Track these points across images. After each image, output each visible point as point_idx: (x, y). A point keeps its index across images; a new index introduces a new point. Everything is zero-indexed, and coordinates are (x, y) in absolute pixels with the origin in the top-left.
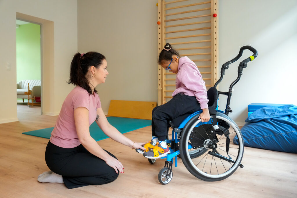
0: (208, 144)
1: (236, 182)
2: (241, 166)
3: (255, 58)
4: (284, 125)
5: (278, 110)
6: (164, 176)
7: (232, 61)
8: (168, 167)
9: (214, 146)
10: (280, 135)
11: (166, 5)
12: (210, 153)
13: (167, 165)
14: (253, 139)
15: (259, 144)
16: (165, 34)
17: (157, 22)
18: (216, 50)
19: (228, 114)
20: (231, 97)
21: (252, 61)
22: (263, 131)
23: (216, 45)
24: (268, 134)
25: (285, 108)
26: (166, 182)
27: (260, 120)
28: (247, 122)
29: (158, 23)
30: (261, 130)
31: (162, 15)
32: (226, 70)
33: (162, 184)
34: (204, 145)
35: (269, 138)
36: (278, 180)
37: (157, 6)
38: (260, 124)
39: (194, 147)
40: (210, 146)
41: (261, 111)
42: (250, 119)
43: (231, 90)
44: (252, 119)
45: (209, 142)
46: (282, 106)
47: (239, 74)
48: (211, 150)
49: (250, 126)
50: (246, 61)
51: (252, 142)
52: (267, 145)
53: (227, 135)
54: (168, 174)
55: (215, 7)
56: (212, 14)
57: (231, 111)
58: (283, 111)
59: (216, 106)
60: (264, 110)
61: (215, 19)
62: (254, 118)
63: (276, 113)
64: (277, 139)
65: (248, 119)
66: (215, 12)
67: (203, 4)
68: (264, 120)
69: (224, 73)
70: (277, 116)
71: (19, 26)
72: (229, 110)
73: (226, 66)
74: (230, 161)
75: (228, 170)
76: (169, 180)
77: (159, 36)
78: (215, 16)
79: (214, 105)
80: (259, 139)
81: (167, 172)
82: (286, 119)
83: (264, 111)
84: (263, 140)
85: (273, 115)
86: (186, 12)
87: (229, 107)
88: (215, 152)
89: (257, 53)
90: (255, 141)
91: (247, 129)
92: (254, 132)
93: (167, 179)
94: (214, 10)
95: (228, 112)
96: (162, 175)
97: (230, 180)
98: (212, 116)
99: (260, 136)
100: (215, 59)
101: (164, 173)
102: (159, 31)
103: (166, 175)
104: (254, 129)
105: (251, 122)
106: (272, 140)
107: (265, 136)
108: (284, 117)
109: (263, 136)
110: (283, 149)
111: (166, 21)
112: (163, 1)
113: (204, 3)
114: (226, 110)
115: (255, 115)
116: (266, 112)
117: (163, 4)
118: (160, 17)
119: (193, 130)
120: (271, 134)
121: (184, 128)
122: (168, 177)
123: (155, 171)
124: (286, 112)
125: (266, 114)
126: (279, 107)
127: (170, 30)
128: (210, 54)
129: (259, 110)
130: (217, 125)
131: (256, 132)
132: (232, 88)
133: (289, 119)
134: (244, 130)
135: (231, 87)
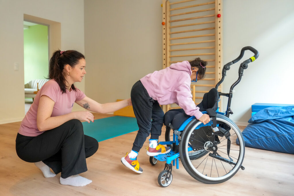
0: (208, 146)
1: (237, 185)
2: (243, 168)
3: (256, 59)
4: (287, 126)
5: (281, 111)
6: (164, 179)
7: (234, 62)
8: (168, 170)
9: (214, 148)
10: (283, 137)
11: (170, 5)
12: (210, 155)
13: (166, 168)
14: (256, 140)
15: (262, 145)
16: (169, 34)
17: (162, 22)
18: (220, 51)
19: (229, 116)
20: (232, 98)
21: (252, 62)
22: (266, 132)
23: (220, 45)
24: (271, 135)
25: (289, 108)
26: (166, 185)
27: (263, 120)
28: (250, 123)
29: (163, 24)
30: (264, 131)
31: (166, 16)
32: (227, 71)
33: (161, 186)
34: (205, 148)
35: (272, 139)
36: (279, 183)
37: (162, 6)
38: (263, 125)
39: (195, 150)
40: (210, 148)
41: (264, 111)
42: (253, 120)
43: (232, 91)
44: (256, 120)
45: (209, 144)
46: (285, 107)
47: (239, 75)
48: (212, 152)
49: (252, 126)
50: (247, 62)
51: (254, 142)
52: (270, 146)
53: (228, 136)
54: (168, 177)
55: (219, 7)
56: (216, 15)
57: (232, 113)
58: (286, 112)
59: (217, 108)
60: (267, 110)
61: (219, 19)
62: (257, 119)
63: (279, 114)
64: (280, 140)
65: (251, 120)
66: (219, 13)
67: (207, 4)
68: (267, 121)
69: (225, 74)
70: (280, 117)
71: (29, 27)
72: (230, 112)
73: (228, 67)
74: (231, 163)
75: (229, 173)
76: (169, 182)
77: (164, 37)
78: (219, 16)
79: (215, 107)
80: (262, 140)
81: (167, 175)
82: (289, 120)
83: (267, 112)
84: (265, 141)
85: (276, 115)
86: (191, 13)
87: (230, 109)
88: (216, 154)
89: (258, 54)
90: (257, 142)
91: (250, 130)
92: (257, 133)
93: (167, 182)
94: (218, 10)
95: (229, 114)
96: (162, 177)
97: (230, 183)
98: (212, 118)
99: (262, 137)
100: (219, 59)
101: (164, 175)
102: (164, 31)
103: (165, 178)
104: (257, 130)
105: (254, 122)
106: (275, 142)
107: (268, 137)
108: (287, 118)
109: (266, 137)
110: (286, 150)
111: (170, 22)
112: (168, 2)
113: (209, 3)
114: (226, 112)
115: (258, 116)
116: (269, 113)
117: (168, 4)
118: (165, 18)
119: (193, 132)
120: (273, 135)
121: (184, 130)
122: (168, 180)
123: (155, 173)
124: (289, 113)
125: (269, 115)
126: (282, 108)
127: (174, 30)
128: (214, 54)
129: (262, 111)
130: (217, 128)
131: (258, 133)
132: (232, 90)
133: (292, 120)
134: (247, 131)
135: (232, 88)
